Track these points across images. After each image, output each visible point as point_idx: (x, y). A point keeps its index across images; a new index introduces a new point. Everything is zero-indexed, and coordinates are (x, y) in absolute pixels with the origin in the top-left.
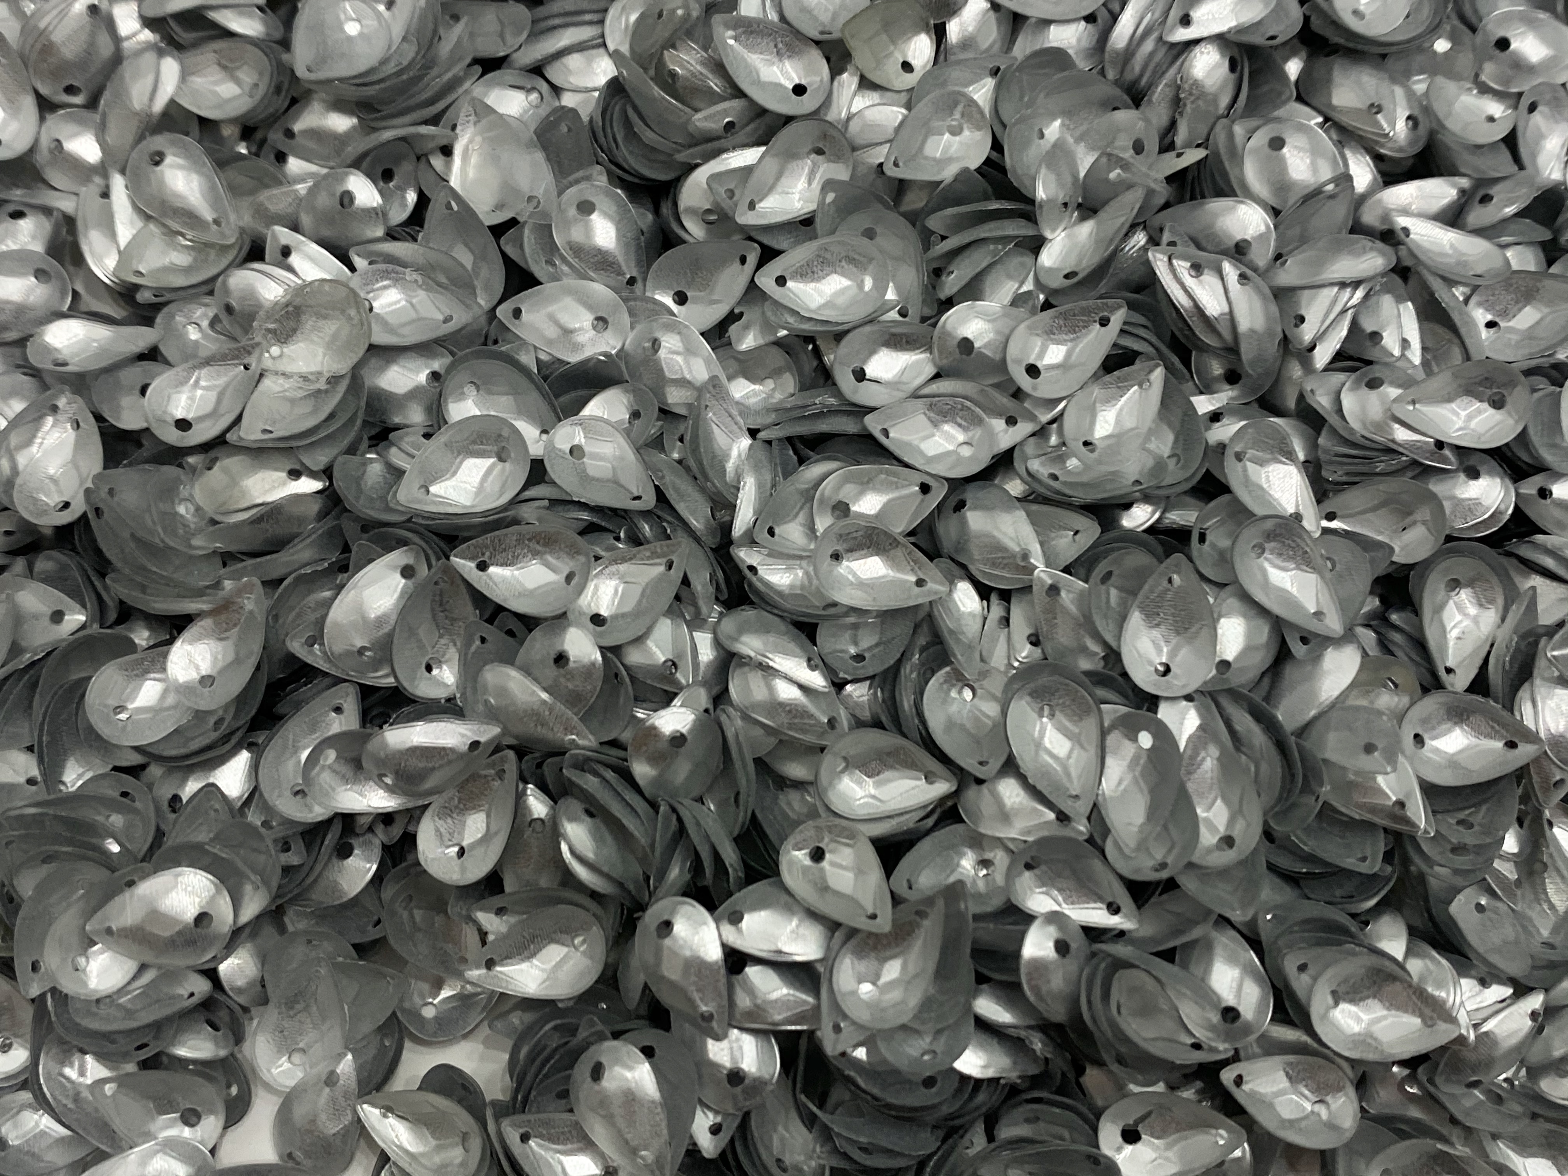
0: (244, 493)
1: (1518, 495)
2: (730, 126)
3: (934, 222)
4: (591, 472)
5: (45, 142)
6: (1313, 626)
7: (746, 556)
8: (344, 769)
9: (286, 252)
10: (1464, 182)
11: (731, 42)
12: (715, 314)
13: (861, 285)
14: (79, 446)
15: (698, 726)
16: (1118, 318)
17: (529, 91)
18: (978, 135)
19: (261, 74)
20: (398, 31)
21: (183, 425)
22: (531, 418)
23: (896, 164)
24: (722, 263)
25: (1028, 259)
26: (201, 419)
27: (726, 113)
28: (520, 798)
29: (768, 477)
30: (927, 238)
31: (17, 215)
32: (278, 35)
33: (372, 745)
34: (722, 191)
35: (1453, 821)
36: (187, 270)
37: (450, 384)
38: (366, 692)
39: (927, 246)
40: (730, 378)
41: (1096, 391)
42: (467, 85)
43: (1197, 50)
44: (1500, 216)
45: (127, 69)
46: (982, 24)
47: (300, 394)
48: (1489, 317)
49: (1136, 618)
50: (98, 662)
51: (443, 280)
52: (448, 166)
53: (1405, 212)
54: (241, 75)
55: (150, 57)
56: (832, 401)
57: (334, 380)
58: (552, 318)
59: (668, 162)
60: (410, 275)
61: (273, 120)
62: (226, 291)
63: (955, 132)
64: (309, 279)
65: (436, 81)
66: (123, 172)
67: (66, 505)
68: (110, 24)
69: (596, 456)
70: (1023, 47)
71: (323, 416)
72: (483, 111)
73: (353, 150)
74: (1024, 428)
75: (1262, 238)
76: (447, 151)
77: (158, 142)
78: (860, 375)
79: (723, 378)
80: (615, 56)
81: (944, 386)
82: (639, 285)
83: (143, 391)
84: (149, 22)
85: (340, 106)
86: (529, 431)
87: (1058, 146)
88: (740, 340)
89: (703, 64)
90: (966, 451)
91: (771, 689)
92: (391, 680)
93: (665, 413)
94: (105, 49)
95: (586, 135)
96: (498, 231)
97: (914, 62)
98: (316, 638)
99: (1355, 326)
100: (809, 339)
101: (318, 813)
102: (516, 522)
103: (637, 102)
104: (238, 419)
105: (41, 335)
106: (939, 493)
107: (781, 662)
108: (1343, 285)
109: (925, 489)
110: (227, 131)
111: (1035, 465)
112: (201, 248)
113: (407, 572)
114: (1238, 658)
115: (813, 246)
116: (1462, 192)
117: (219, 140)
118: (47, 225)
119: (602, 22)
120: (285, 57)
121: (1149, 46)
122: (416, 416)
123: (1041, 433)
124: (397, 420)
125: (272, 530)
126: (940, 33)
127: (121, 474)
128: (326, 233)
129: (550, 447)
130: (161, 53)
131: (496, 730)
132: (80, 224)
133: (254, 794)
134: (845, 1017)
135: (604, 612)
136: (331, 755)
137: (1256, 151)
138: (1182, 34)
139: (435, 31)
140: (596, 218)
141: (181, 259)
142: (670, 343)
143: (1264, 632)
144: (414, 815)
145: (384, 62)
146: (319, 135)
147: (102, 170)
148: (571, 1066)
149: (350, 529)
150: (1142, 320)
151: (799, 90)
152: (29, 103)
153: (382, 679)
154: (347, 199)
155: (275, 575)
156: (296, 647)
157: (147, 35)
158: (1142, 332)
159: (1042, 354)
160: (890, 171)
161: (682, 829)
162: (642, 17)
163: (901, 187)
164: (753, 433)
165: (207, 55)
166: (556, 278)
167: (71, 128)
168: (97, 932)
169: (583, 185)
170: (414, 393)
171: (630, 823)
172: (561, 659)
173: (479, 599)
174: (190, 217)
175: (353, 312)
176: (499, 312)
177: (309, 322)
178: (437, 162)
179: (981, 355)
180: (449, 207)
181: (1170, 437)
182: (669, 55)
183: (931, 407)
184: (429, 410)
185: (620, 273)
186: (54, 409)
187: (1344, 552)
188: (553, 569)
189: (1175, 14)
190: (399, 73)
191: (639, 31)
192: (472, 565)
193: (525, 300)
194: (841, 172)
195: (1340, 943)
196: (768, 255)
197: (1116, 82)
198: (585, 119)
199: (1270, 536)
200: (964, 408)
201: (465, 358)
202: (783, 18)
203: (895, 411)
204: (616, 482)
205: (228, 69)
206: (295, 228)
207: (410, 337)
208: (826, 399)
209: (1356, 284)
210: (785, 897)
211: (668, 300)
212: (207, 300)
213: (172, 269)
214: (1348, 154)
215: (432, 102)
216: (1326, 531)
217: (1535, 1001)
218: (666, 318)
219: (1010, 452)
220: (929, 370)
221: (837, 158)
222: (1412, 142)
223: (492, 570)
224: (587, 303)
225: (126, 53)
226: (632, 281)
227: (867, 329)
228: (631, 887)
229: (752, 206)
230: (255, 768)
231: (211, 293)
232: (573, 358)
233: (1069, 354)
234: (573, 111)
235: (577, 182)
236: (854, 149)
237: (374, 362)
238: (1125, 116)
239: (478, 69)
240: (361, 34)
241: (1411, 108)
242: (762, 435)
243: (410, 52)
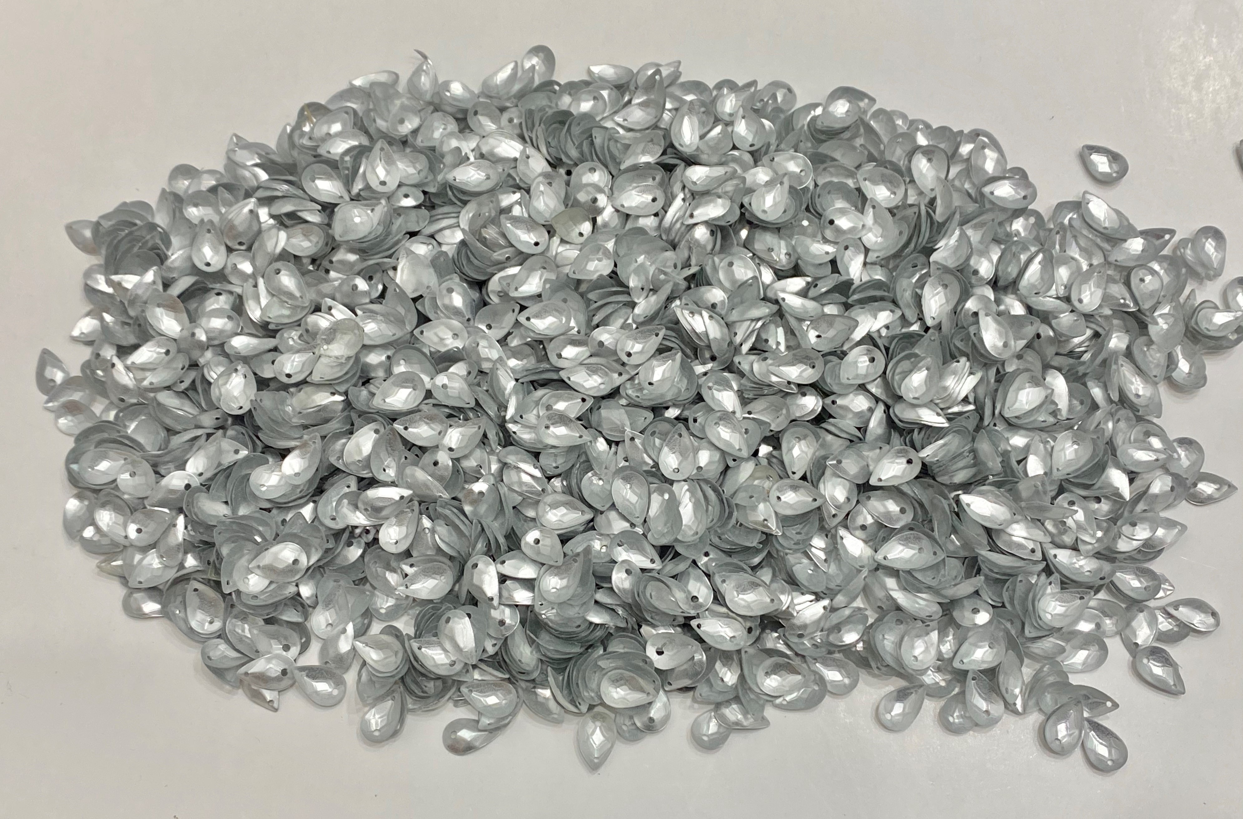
0: (313, 401)
1: (823, 403)
2: (508, 258)
3: (592, 296)
4: (450, 394)
5: (229, 265)
6: (738, 454)
7: (511, 427)
8: (351, 508)
9: (330, 308)
10: (809, 279)
11: (509, 225)
12: (502, 333)
13: (561, 321)
14: (246, 385)
15: (489, 490)
16: (662, 333)
17: (428, 244)
18: (609, 261)
19: (320, 238)
20: (376, 221)
21: (289, 376)
22: (427, 375)
23: (574, 273)
24: (505, 313)
25: (629, 310)
26: (296, 373)
27: (506, 253)
28: (419, 520)
29: (521, 396)
30: (588, 302)
31: (219, 294)
32: (326, 222)
33: (362, 497)
34: (505, 283)
35: (794, 532)
36: (288, 317)
37: (393, 360)
38: (360, 480)
39: (588, 306)
40: (508, 358)
41: (655, 362)
42: (403, 242)
43: (697, 227)
44: (820, 293)
45: (265, 236)
46: (611, 217)
47: (335, 364)
48: (817, 333)
49: (666, 449)
50: (253, 468)
51: (392, 319)
52: (395, 274)
53: (784, 291)
54: (311, 238)
55: (274, 231)
56: (548, 366)
57: (349, 358)
58: (436, 334)
59: (485, 273)
60: (380, 318)
61: (324, 256)
62: (306, 323)
63: (600, 260)
64: (339, 319)
65: (391, 241)
66: (263, 277)
67: (241, 408)
68: (257, 217)
69: (452, 388)
70: (629, 225)
71: (344, 372)
72: (410, 253)
73: (357, 268)
74: (625, 377)
75: (723, 302)
76: (395, 269)
77: (278, 265)
78: (560, 356)
79: (505, 358)
80: (463, 230)
81: (593, 360)
82: (472, 322)
83: (273, 363)
84: (272, 216)
85: (352, 251)
86: (426, 379)
87: (642, 265)
88: (512, 342)
89: (496, 233)
90: (602, 387)
91: (520, 478)
92: (370, 475)
93: (481, 372)
94: (255, 228)
95: (451, 261)
96: (415, 300)
97: (584, 233)
98: (341, 457)
99: (758, 335)
100: (541, 342)
101: (340, 525)
102: (420, 411)
103: (472, 248)
104: (311, 373)
105: (230, 342)
106: (590, 403)
107: (522, 466)
108: (752, 320)
109: (584, 400)
110: (306, 261)
111: (630, 392)
112: (294, 308)
113: (377, 431)
114: (706, 466)
115: (541, 304)
116: (808, 283)
117: (302, 264)
118: (232, 298)
119: (458, 217)
120: (330, 231)
121: (678, 225)
122: (381, 373)
123: (632, 379)
124: (373, 375)
125: (324, 415)
126: (594, 221)
127: (264, 393)
128: (346, 301)
129: (434, 385)
130: (279, 230)
131: (411, 492)
132: (244, 298)
133: (316, 518)
134: (545, 600)
135: (453, 447)
136: (345, 501)
137: (723, 268)
138: (691, 221)
139: (391, 221)
140: (454, 295)
141: (286, 312)
142: (483, 343)
143: (717, 456)
144: (377, 528)
145: (370, 233)
146: (342, 262)
147: (254, 276)
148: (438, 621)
149: (354, 415)
150: (674, 334)
151: (537, 244)
152: (223, 249)
153: (365, 474)
154: (355, 287)
155: (324, 434)
156: (333, 460)
157: (272, 221)
158: (673, 339)
159: (633, 347)
160: (572, 276)
161: (483, 529)
162: (473, 216)
163: (579, 282)
164: (517, 380)
165: (299, 229)
166: (438, 319)
167: (240, 259)
168: (254, 568)
169: (449, 282)
170: (380, 364)
171: (462, 527)
172: (436, 464)
173: (405, 442)
174: (290, 295)
175: (356, 331)
176: (415, 332)
177: (339, 336)
178: (391, 273)
179: (607, 347)
180: (395, 290)
181: (686, 381)
182: (483, 231)
183: (588, 369)
184: (386, 371)
185: (464, 316)
186: (236, 370)
187: (751, 426)
188: (433, 429)
189: (688, 213)
190: (376, 238)
191: (472, 222)
192: (402, 427)
193: (424, 327)
194: (553, 277)
195: (738, 572)
196: (523, 308)
197: (666, 241)
198: (450, 255)
199: (721, 419)
200: (601, 369)
201: (400, 349)
202: (530, 216)
203: (572, 370)
204: (460, 398)
205: (306, 235)
206: (334, 299)
207: (378, 342)
208: (545, 366)
209: (758, 319)
210: (522, 555)
211: (484, 328)
212: (297, 328)
213: (283, 316)
214: (762, 268)
215: (389, 249)
216: (744, 418)
217: (826, 602)
218: (483, 334)
219: (619, 387)
220: (588, 354)
221: (551, 271)
222: (789, 263)
223: (410, 430)
224: (450, 328)
225: (263, 229)
226: (469, 320)
227: (562, 337)
228: (463, 554)
229: (516, 289)
230: (315, 509)
231: (299, 325)
232: (443, 350)
233: (643, 348)
234: (445, 253)
235: (447, 280)
236: (558, 267)
237: (365, 351)
238: (670, 254)
239: (408, 236)
240: (361, 223)
241: (787, 249)
242: (520, 381)
243: (381, 229)
